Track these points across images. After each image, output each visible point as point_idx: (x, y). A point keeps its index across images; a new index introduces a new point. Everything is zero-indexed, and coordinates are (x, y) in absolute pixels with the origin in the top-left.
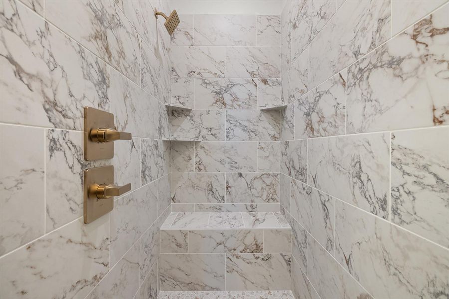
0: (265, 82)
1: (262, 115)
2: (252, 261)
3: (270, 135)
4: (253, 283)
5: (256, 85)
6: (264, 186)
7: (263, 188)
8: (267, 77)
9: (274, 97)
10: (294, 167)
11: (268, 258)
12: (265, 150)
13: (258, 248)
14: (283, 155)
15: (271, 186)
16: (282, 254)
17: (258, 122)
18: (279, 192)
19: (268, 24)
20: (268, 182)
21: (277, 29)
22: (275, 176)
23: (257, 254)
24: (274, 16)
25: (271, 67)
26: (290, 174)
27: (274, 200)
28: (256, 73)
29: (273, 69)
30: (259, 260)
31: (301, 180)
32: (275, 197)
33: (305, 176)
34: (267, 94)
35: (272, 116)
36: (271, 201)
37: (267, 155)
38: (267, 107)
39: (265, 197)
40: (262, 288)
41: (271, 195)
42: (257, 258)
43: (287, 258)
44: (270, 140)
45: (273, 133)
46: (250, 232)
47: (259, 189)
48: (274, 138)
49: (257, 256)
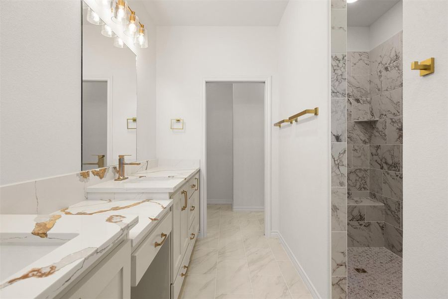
0: (358, 101)
1: (356, 126)
2: (357, 227)
3: (361, 140)
4: (358, 242)
5: (351, 104)
6: (357, 178)
7: (356, 180)
8: (359, 98)
9: (364, 112)
10: (386, 163)
11: (368, 225)
12: (358, 151)
13: (361, 218)
14: (372, 155)
15: (363, 178)
16: (377, 222)
17: (352, 131)
18: (368, 183)
19: (360, 58)
20: (360, 175)
21: (366, 62)
22: (366, 171)
23: (361, 222)
24: (364, 52)
25: (362, 90)
26: (382, 168)
27: (365, 188)
28: (351, 94)
29: (364, 92)
30: (362, 227)
31: (394, 170)
32: (366, 186)
33: (398, 168)
34: (360, 110)
35: (363, 126)
36: (363, 189)
37: (360, 154)
38: (360, 120)
39: (358, 186)
40: (365, 245)
41: (362, 185)
42: (361, 225)
43: (381, 225)
44: (361, 144)
45: (363, 139)
46: (356, 207)
47: (354, 181)
48: (365, 142)
49: (361, 223)
